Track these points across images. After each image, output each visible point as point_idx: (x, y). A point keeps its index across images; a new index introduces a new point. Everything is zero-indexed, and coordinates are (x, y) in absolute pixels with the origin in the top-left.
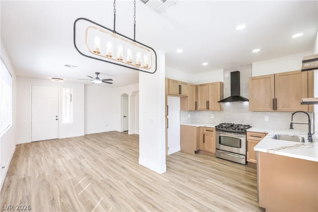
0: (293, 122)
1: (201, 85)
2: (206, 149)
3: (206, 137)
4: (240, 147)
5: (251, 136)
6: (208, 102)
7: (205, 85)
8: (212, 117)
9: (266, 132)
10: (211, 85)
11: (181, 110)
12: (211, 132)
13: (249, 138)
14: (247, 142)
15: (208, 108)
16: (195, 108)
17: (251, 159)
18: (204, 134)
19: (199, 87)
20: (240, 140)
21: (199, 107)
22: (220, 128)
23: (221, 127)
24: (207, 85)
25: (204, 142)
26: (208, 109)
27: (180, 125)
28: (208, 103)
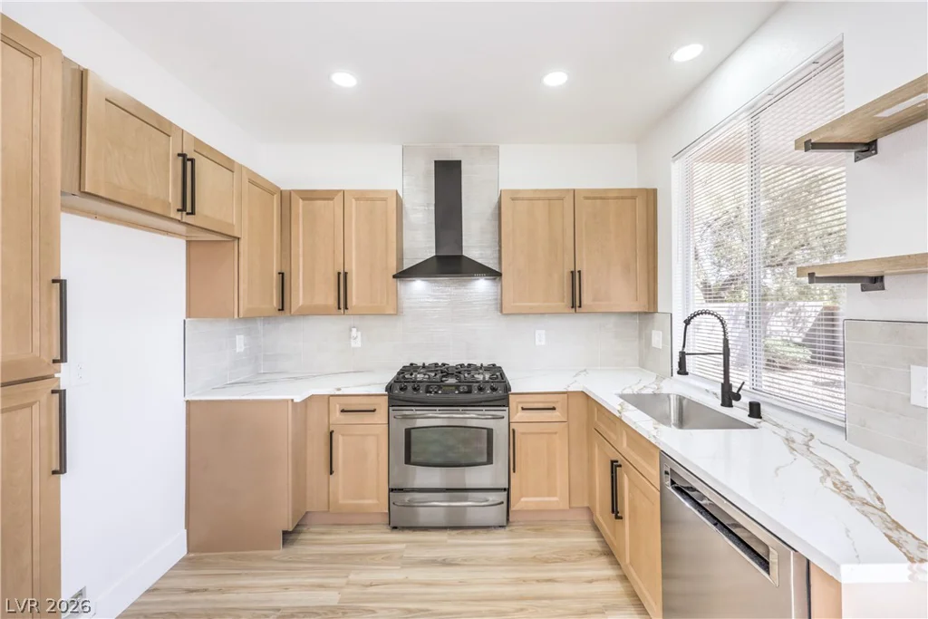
0: (686, 351)
1: (309, 196)
2: (341, 502)
3: (339, 441)
4: (490, 461)
5: (523, 409)
6: (346, 274)
7: (327, 195)
8: (357, 344)
9: (570, 390)
10: (357, 199)
11: (189, 315)
12: (367, 418)
13: (519, 416)
14: (512, 434)
15: (343, 303)
16: (275, 303)
17: (523, 499)
18: (331, 433)
19: (300, 206)
20: (490, 431)
21: (299, 298)
22: (410, 394)
23: (410, 388)
24: (339, 198)
25: (331, 473)
26: (347, 308)
27: (183, 406)
28: (342, 280)
